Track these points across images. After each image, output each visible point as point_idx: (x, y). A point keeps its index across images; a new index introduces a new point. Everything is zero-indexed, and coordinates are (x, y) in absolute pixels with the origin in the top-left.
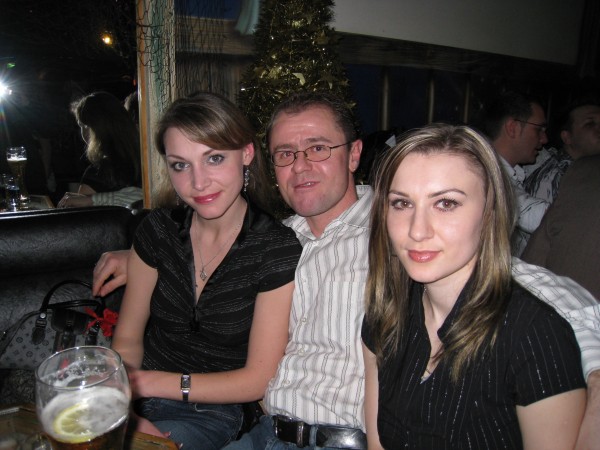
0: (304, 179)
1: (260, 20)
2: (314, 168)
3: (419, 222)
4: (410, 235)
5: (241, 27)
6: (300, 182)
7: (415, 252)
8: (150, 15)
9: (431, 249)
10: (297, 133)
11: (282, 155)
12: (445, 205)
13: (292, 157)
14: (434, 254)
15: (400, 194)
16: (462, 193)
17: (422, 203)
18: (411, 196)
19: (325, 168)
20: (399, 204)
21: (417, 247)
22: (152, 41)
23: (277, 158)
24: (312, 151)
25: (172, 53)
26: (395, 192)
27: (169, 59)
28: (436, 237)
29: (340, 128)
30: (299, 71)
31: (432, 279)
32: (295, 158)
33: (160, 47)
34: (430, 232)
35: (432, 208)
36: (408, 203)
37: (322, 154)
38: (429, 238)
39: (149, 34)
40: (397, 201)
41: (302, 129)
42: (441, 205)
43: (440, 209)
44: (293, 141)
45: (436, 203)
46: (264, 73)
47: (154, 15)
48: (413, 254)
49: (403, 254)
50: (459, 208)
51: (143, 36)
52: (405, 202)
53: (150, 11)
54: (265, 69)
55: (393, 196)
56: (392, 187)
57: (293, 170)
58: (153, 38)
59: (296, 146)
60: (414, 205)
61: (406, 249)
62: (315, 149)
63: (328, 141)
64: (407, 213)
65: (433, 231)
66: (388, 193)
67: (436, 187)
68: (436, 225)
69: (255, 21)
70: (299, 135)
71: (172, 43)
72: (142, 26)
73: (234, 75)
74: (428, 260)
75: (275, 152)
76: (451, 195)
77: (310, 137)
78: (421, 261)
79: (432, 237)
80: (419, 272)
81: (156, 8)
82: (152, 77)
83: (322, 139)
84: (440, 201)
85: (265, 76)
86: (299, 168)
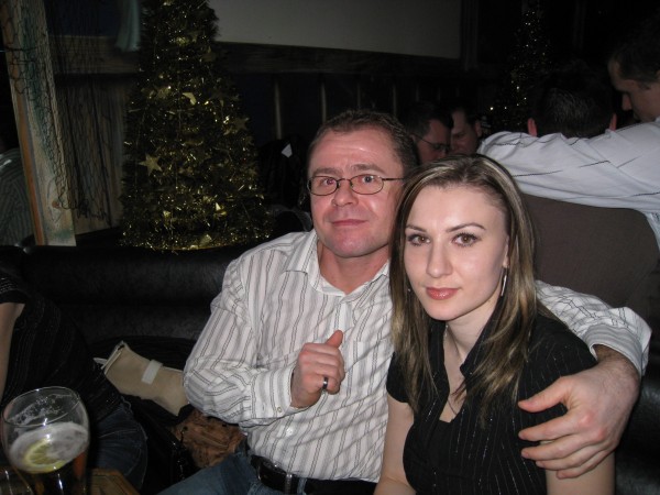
0: (346, 215)
1: (142, 38)
2: (361, 203)
3: (437, 258)
4: (428, 272)
5: (122, 44)
6: (341, 217)
7: (433, 289)
8: (20, 38)
9: (449, 287)
10: (345, 156)
11: (322, 182)
12: (464, 241)
13: (334, 186)
14: (453, 291)
15: (417, 228)
16: (481, 227)
17: (440, 238)
18: (429, 231)
19: (374, 205)
20: (416, 239)
21: (435, 284)
22: (26, 65)
23: (316, 184)
24: (360, 181)
25: (50, 77)
26: (411, 227)
27: (47, 84)
28: (455, 274)
29: (399, 159)
30: (189, 90)
31: (453, 317)
32: (338, 187)
33: (36, 72)
34: (448, 269)
35: (450, 243)
36: (426, 238)
37: (372, 187)
38: (447, 275)
39: (22, 59)
40: (415, 236)
41: (351, 153)
42: (459, 240)
43: (459, 245)
44: (337, 165)
45: (455, 238)
46: (152, 93)
47: (25, 37)
48: (432, 292)
49: (421, 292)
50: (478, 244)
51: (15, 62)
52: (423, 237)
53: (20, 32)
54: (153, 88)
55: (409, 231)
56: (409, 222)
57: (334, 202)
58: (26, 63)
59: (340, 173)
60: (432, 241)
61: (424, 286)
62: (363, 180)
63: (382, 171)
64: (424, 248)
65: (451, 267)
66: (405, 227)
67: (454, 221)
68: (455, 260)
69: (136, 38)
70: (346, 160)
71: (49, 67)
72: (12, 50)
73: (120, 95)
74: (446, 298)
75: (314, 176)
76: (470, 230)
77: (360, 163)
78: (439, 299)
79: (451, 274)
80: (439, 310)
81: (27, 30)
82: (31, 106)
83: (374, 167)
84: (458, 236)
85: (153, 96)
86: (342, 200)
